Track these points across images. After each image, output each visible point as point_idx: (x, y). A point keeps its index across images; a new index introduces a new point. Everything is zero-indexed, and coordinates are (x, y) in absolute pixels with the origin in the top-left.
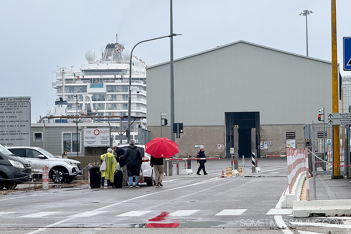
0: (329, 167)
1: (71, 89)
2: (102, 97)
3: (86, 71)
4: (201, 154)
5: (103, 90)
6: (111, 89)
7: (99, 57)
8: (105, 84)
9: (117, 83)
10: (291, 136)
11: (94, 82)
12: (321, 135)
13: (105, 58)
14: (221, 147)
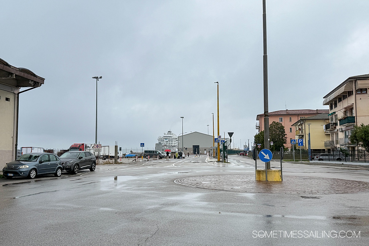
0: (213, 156)
1: (161, 140)
2: (167, 142)
3: (164, 137)
4: (188, 153)
5: (168, 140)
6: (169, 140)
7: (167, 134)
8: (168, 139)
9: (170, 139)
10: (205, 150)
11: (166, 139)
12: (211, 150)
13: (168, 134)
14: (192, 152)
